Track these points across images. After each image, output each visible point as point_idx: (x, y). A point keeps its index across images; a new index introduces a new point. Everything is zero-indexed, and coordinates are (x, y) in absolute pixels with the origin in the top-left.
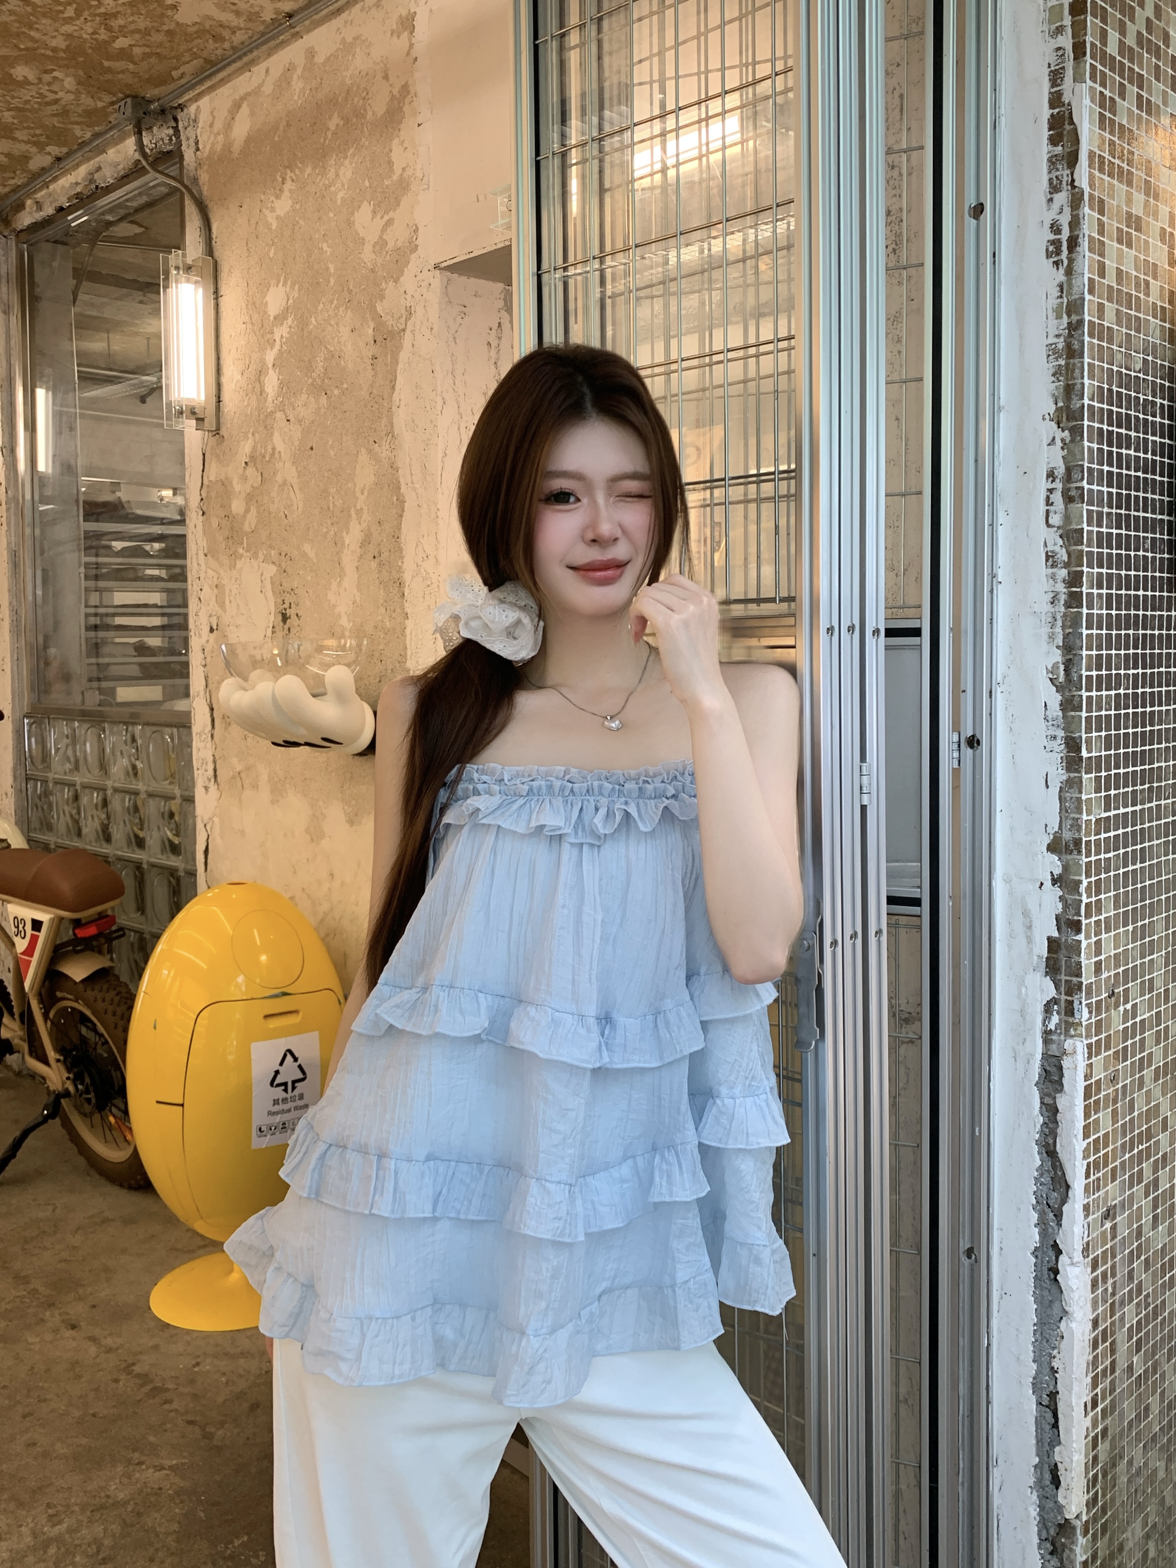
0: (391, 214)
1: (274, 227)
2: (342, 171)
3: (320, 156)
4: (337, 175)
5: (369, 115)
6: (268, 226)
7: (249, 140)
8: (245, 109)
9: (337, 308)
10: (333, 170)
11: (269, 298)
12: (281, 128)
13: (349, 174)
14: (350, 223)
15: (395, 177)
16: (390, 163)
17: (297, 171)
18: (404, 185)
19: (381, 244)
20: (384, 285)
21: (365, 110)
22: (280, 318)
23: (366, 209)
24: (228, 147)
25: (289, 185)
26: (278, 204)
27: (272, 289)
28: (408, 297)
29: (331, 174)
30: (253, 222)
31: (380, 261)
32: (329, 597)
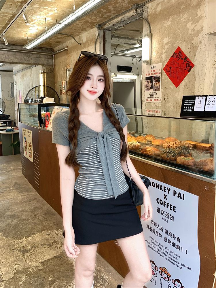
0: (196, 24)
1: (166, 27)
2: (184, 16)
3: (179, 13)
4: (183, 17)
5: (192, 5)
6: (165, 27)
7: (161, 11)
8: (160, 5)
9: (181, 42)
10: (182, 16)
11: (164, 40)
12: (169, 8)
13: (186, 17)
14: (185, 26)
15: (198, 17)
16: (197, 14)
17: (173, 16)
18: (200, 18)
19: (194, 30)
20: (194, 37)
21: (191, 4)
22: (167, 44)
23: (190, 23)
24: (155, 13)
25: (170, 19)
26: (167, 23)
27: (165, 39)
28: (200, 40)
29: (181, 17)
30: (161, 26)
31: (193, 33)
32: (176, 95)
